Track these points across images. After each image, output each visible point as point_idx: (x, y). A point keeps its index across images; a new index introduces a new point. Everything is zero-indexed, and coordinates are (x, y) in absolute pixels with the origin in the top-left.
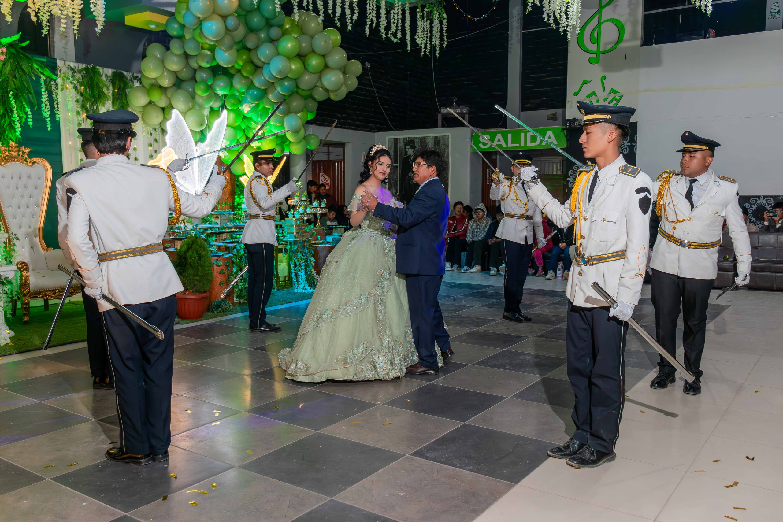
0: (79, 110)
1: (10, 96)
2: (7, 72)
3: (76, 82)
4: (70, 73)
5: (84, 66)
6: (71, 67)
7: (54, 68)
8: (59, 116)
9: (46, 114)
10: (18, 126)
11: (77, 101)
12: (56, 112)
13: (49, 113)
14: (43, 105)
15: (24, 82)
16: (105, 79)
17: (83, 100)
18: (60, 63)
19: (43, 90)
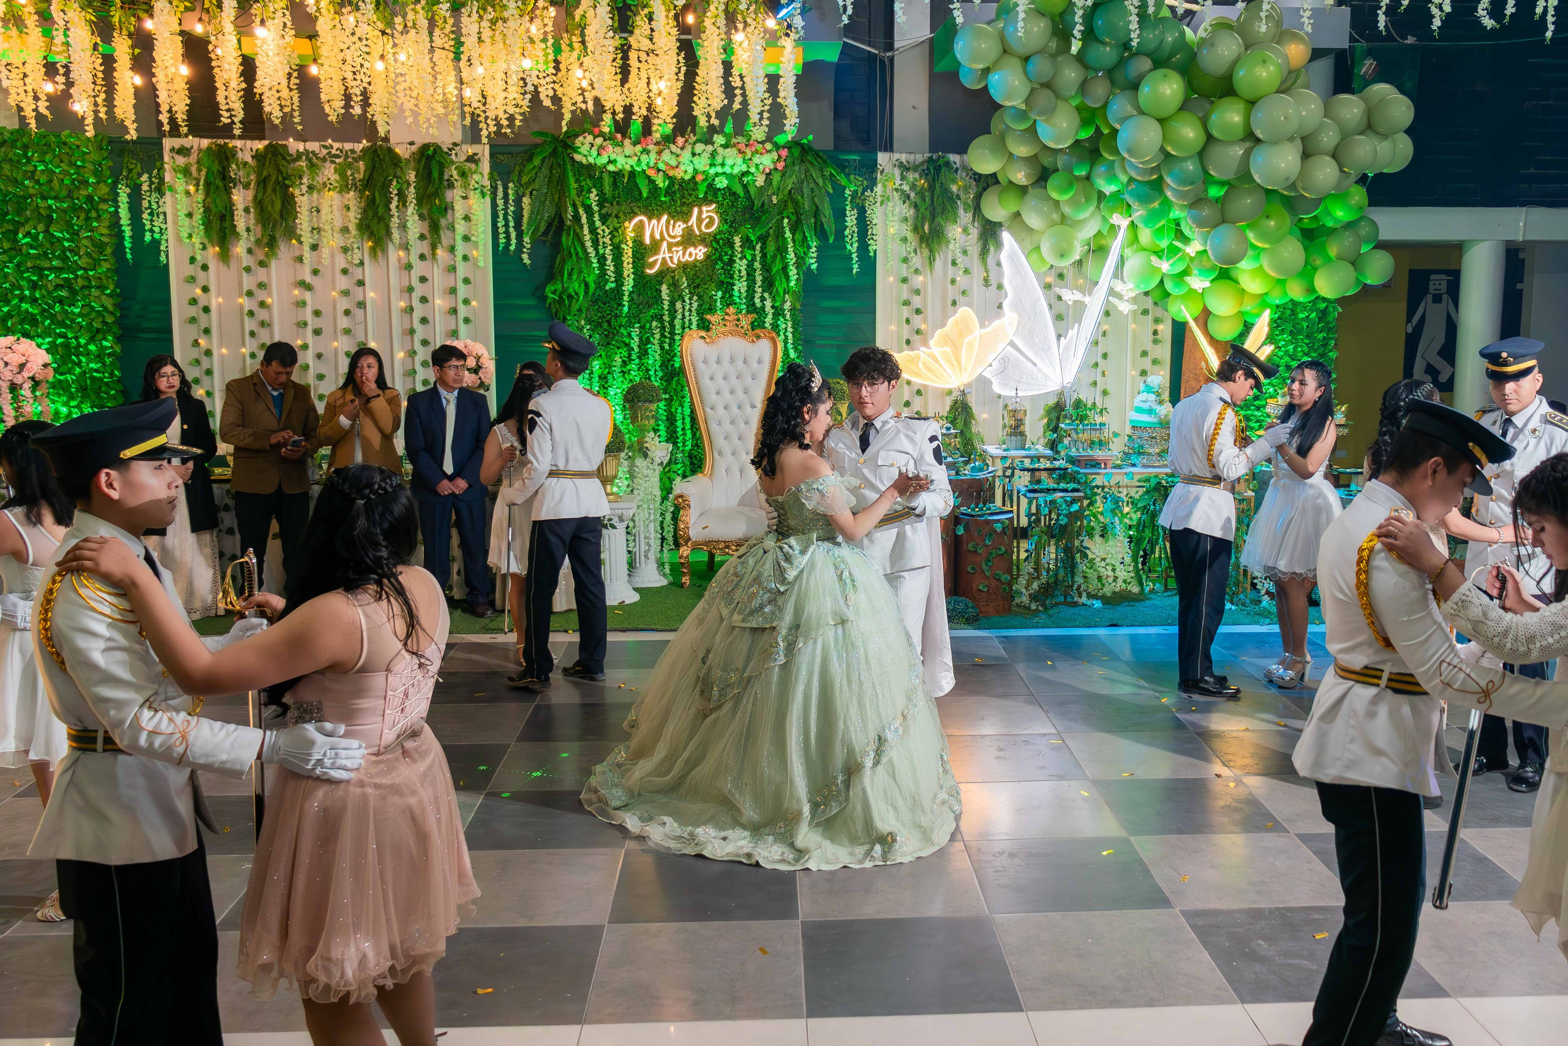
0: (910, 236)
1: (785, 225)
2: (789, 188)
3: (906, 188)
4: (897, 172)
5: (927, 155)
6: (901, 163)
7: (869, 171)
8: (875, 247)
9: (853, 247)
10: (793, 271)
11: (906, 219)
12: (871, 242)
13: (856, 245)
14: (847, 232)
15: (816, 199)
16: (964, 174)
17: (916, 218)
18: (882, 158)
19: (848, 208)
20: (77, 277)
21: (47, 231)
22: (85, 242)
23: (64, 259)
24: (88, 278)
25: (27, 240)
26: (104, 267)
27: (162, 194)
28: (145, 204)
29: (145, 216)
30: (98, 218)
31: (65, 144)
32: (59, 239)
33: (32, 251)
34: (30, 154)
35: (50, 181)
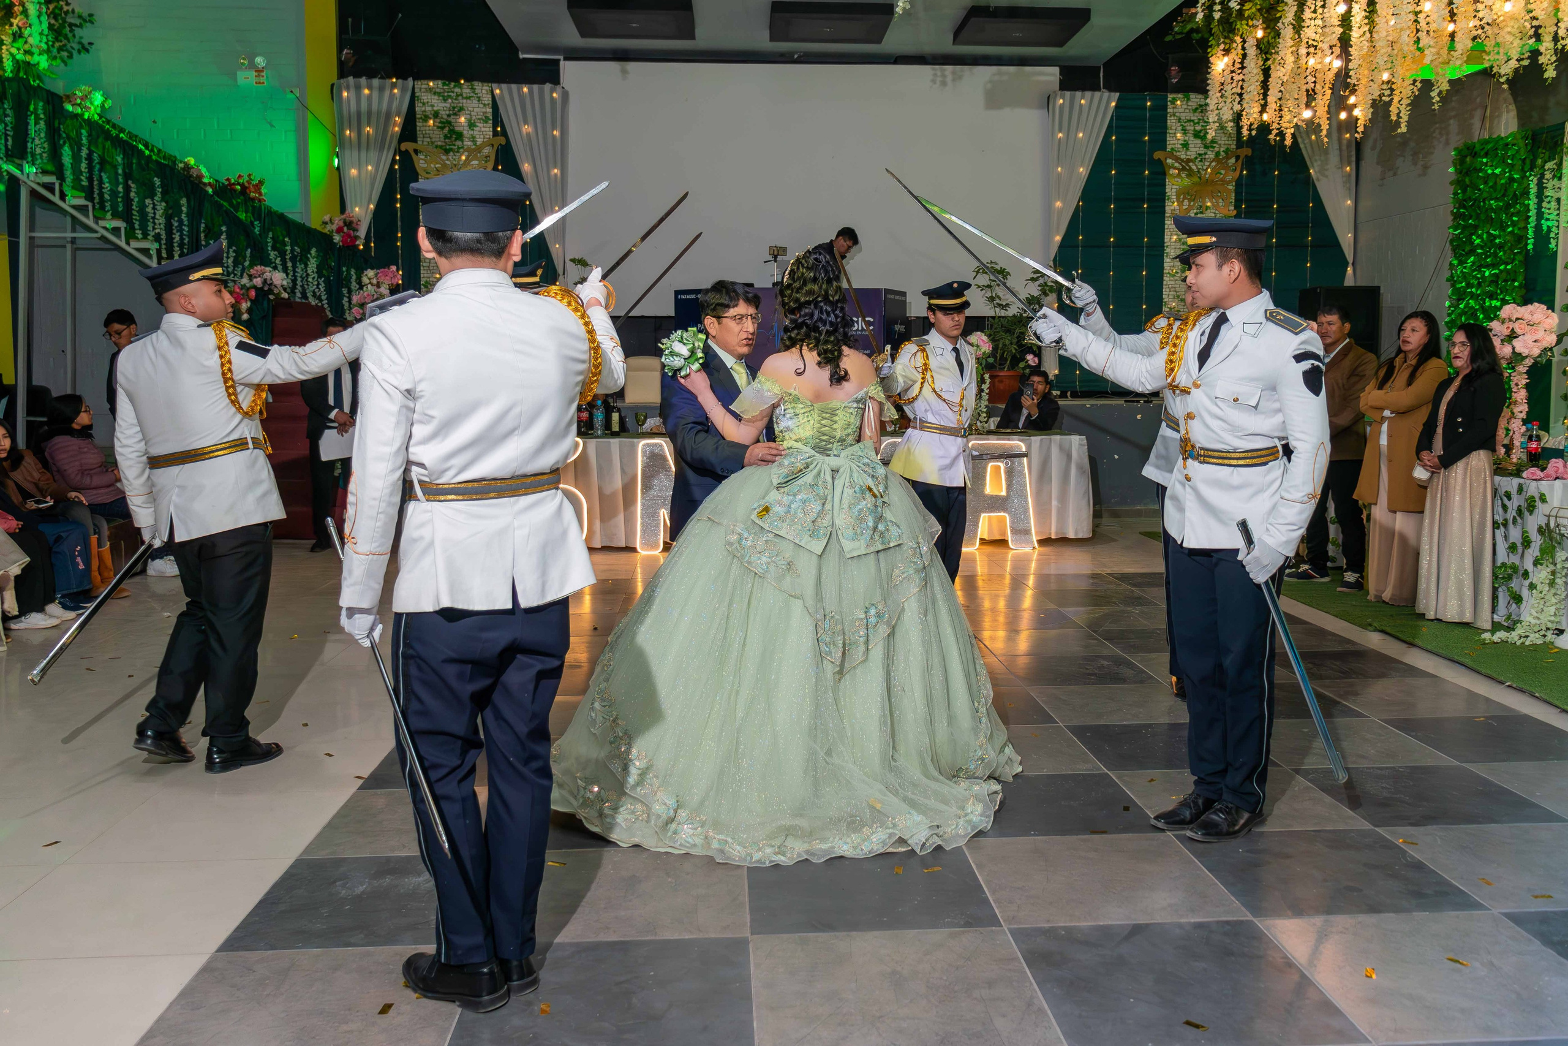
20: (1501, 271)
21: (1488, 232)
22: (1508, 238)
23: (1495, 255)
24: (1508, 272)
25: (1478, 241)
26: (1519, 258)
27: (1560, 179)
28: (1547, 193)
29: (1544, 204)
30: (1518, 213)
31: (1507, 145)
32: (1495, 237)
33: (1479, 251)
34: (1485, 160)
35: (1495, 183)
